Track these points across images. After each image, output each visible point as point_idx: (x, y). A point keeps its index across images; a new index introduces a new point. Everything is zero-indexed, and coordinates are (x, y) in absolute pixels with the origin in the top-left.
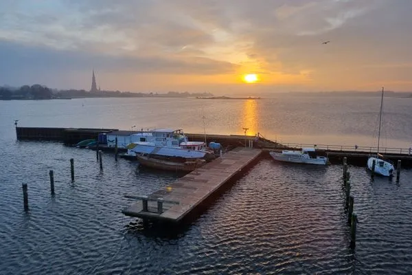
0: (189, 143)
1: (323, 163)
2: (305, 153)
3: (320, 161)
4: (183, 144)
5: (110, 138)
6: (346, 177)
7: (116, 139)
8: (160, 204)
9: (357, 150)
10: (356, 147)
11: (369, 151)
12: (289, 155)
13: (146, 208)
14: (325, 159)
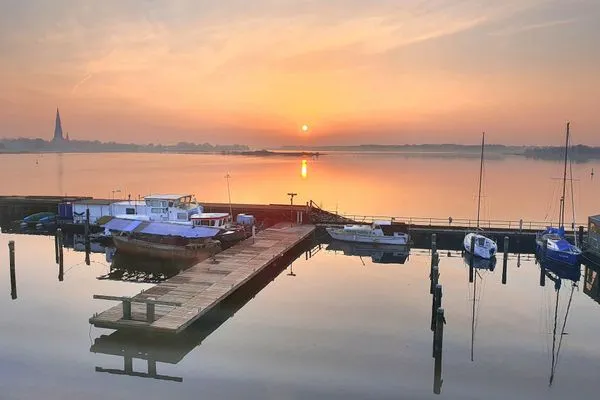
0: (205, 216)
1: (402, 242)
2: (377, 227)
3: (399, 240)
4: (194, 216)
5: (78, 209)
6: (435, 261)
7: (88, 211)
8: (151, 307)
9: (452, 225)
10: (451, 220)
11: (468, 226)
12: (354, 231)
13: (127, 314)
14: (406, 236)
